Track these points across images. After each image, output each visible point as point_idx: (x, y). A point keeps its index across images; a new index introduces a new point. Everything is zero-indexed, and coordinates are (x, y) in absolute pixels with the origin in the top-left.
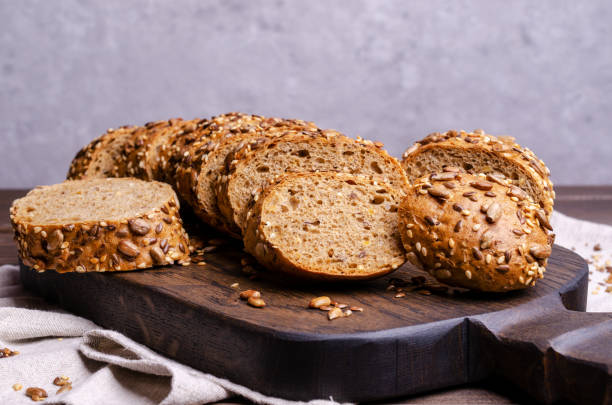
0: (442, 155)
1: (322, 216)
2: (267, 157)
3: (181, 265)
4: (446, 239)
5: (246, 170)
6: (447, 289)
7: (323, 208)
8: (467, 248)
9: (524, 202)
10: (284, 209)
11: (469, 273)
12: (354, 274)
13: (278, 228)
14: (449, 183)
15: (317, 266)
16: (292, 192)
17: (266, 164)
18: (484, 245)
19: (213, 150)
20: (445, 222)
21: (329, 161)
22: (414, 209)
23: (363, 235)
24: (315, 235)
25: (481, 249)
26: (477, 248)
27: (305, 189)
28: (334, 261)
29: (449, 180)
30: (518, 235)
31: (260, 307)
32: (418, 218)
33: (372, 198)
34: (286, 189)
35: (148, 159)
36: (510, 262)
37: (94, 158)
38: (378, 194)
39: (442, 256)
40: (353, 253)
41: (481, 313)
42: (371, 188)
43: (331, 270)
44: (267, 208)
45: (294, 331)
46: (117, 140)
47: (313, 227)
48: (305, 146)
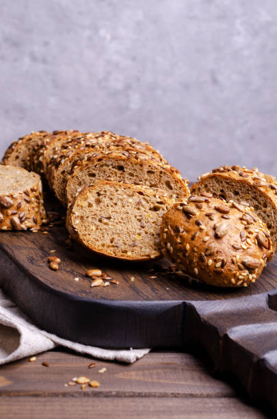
0: (222, 182)
1: (114, 213)
2: (95, 167)
3: (31, 231)
4: (185, 244)
5: (80, 174)
6: (188, 278)
7: (117, 208)
8: (197, 252)
9: (250, 226)
10: (90, 205)
11: (196, 270)
12: (123, 258)
13: (82, 218)
14: (199, 204)
15: (100, 248)
16: (99, 194)
17: (94, 172)
18: (208, 252)
19: (68, 157)
20: (188, 231)
21: (137, 176)
22: (171, 219)
23: (138, 231)
24: (105, 226)
25: (206, 255)
26: (203, 254)
27: (108, 193)
28: (113, 246)
29: (200, 202)
30: (235, 249)
31: (55, 270)
32: (171, 226)
33: (152, 206)
34: (96, 191)
35: (45, 155)
36: (225, 267)
37: (15, 150)
38: (157, 204)
39: (180, 255)
40: (127, 242)
41: (197, 300)
42: (153, 199)
43: (109, 252)
44: (79, 203)
45: (62, 291)
46: (33, 140)
47: (105, 221)
48: (122, 163)
